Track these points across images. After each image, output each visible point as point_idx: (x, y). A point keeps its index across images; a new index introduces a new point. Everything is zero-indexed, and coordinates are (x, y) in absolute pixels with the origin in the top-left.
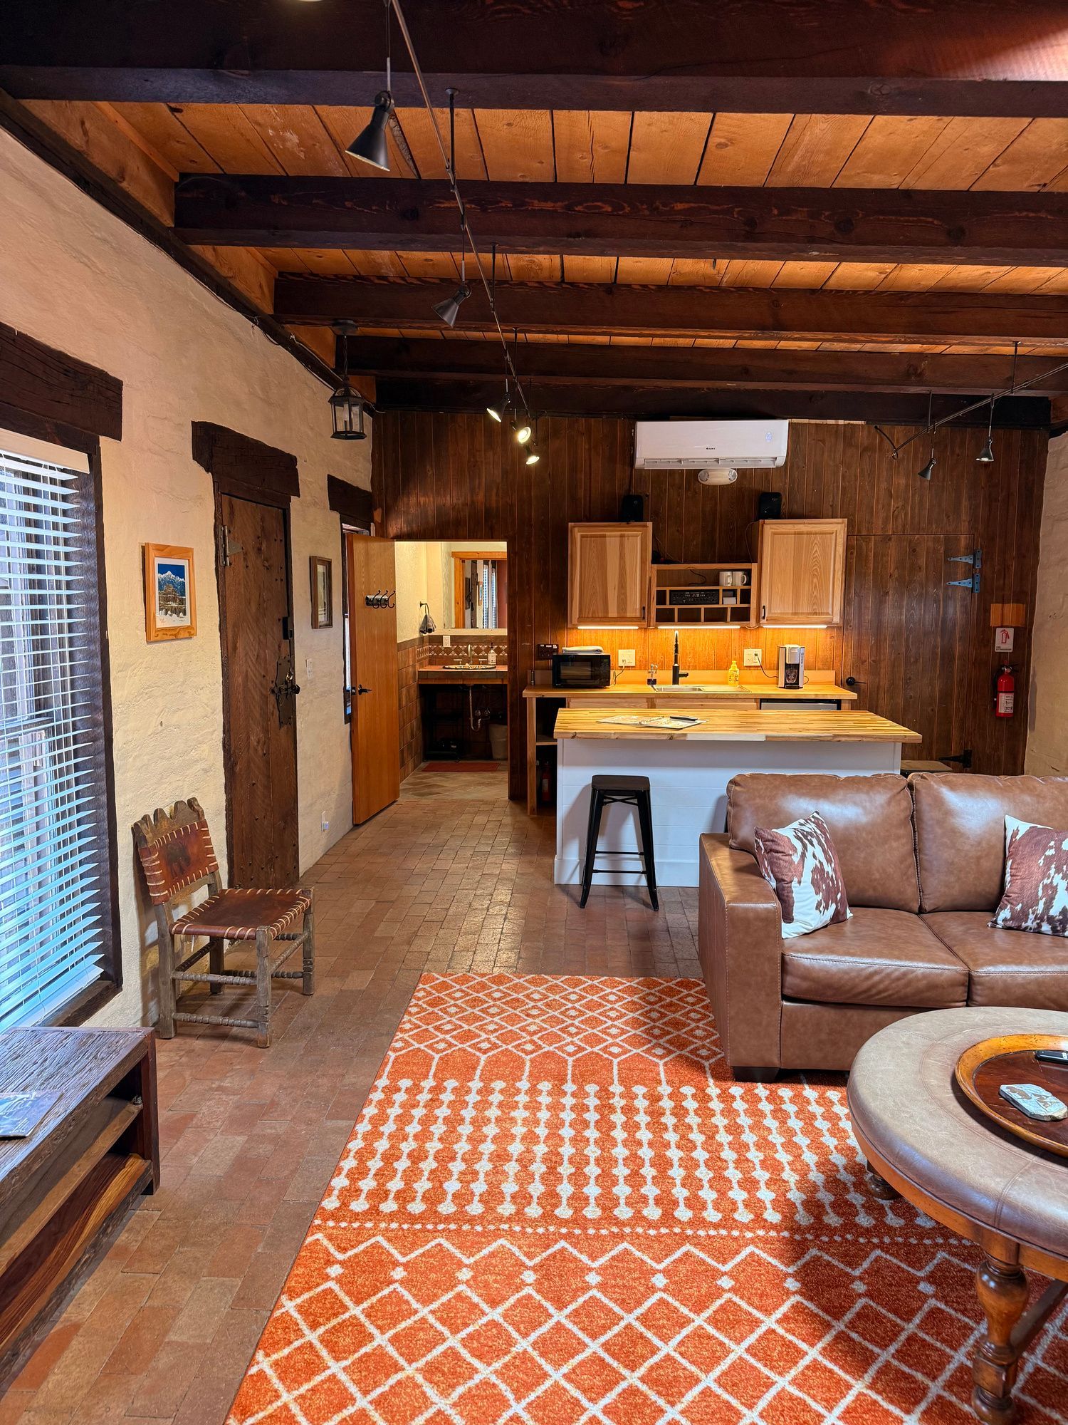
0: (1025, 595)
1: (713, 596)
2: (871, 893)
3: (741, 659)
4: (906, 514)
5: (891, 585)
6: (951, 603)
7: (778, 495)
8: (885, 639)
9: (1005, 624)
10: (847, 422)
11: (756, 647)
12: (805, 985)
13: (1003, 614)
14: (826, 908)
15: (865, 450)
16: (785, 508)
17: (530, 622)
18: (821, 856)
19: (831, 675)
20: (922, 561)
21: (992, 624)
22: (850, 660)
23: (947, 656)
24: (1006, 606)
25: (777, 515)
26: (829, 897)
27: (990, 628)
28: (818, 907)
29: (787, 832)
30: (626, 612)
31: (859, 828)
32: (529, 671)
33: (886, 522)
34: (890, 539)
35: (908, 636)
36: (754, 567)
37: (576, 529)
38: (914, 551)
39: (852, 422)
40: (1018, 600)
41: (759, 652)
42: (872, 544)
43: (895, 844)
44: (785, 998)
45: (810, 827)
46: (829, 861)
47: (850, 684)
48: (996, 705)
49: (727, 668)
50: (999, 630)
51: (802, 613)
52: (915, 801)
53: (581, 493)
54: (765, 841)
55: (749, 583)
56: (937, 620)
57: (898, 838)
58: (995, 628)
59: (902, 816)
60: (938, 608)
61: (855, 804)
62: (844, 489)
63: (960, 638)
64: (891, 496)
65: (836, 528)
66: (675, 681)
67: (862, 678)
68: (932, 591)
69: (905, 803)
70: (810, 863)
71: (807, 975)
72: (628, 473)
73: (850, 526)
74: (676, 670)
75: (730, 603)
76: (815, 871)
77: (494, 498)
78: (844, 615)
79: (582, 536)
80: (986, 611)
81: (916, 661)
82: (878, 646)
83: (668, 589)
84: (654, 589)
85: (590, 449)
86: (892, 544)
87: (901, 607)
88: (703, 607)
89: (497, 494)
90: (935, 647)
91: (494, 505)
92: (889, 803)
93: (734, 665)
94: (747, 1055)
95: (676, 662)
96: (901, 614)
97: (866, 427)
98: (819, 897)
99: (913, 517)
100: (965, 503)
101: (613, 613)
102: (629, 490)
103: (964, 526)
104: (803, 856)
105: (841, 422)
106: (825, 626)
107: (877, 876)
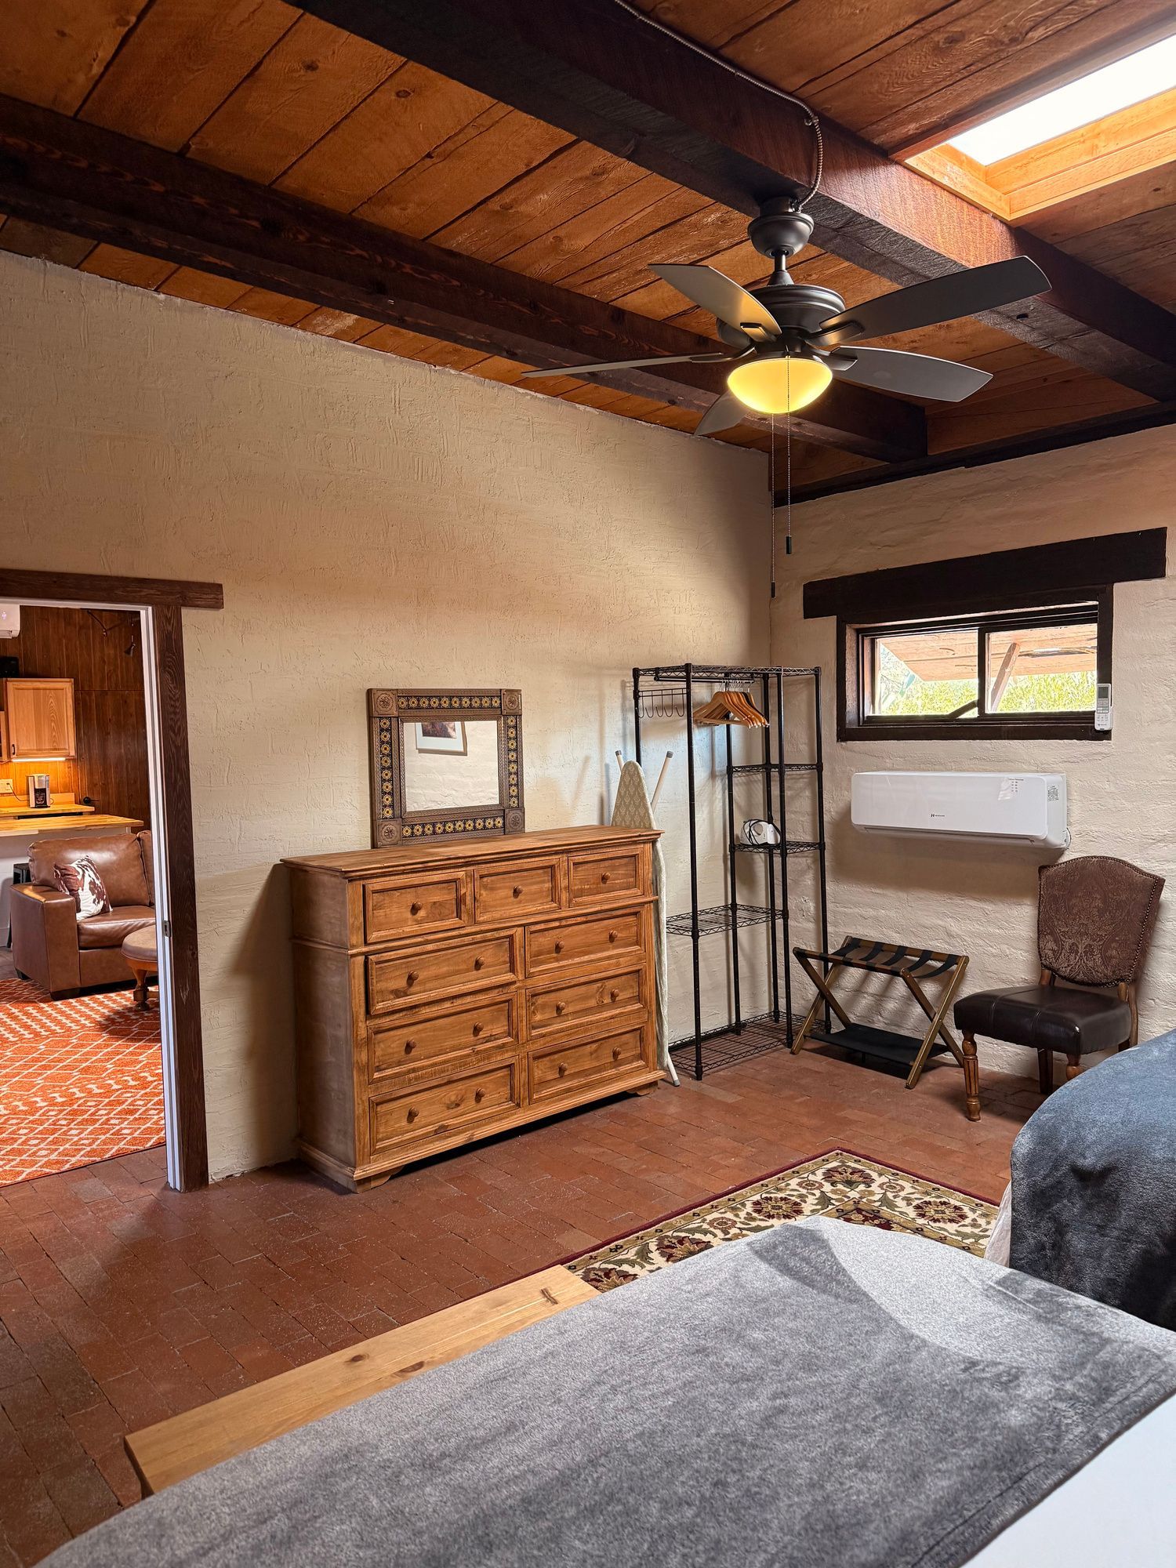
2: (122, 897)
4: (117, 676)
5: (111, 727)
7: (15, 659)
8: (110, 767)
11: (8, 778)
12: (91, 938)
14: (99, 903)
15: (81, 628)
16: (22, 669)
18: (93, 876)
19: (71, 796)
22: (85, 784)
25: (17, 674)
26: (99, 896)
28: (94, 902)
29: (74, 865)
31: (112, 863)
33: (102, 681)
34: (107, 694)
38: (125, 702)
41: (11, 781)
42: (93, 697)
43: (133, 870)
44: (81, 948)
45: (84, 863)
46: (98, 879)
47: (87, 802)
51: (45, 749)
52: (142, 846)
54: (60, 869)
57: (134, 866)
59: (136, 854)
61: (109, 850)
62: (68, 656)
64: (104, 661)
65: (66, 686)
67: (95, 798)
69: (136, 847)
70: (87, 880)
71: (92, 933)
73: (76, 684)
76: (90, 883)
78: (77, 750)
81: (135, 782)
82: (105, 772)
86: (109, 697)
87: (120, 743)
92: (128, 848)
94: (62, 985)
96: (120, 748)
98: (95, 897)
99: (122, 678)
104: (83, 876)
106: (63, 759)
107: (124, 887)
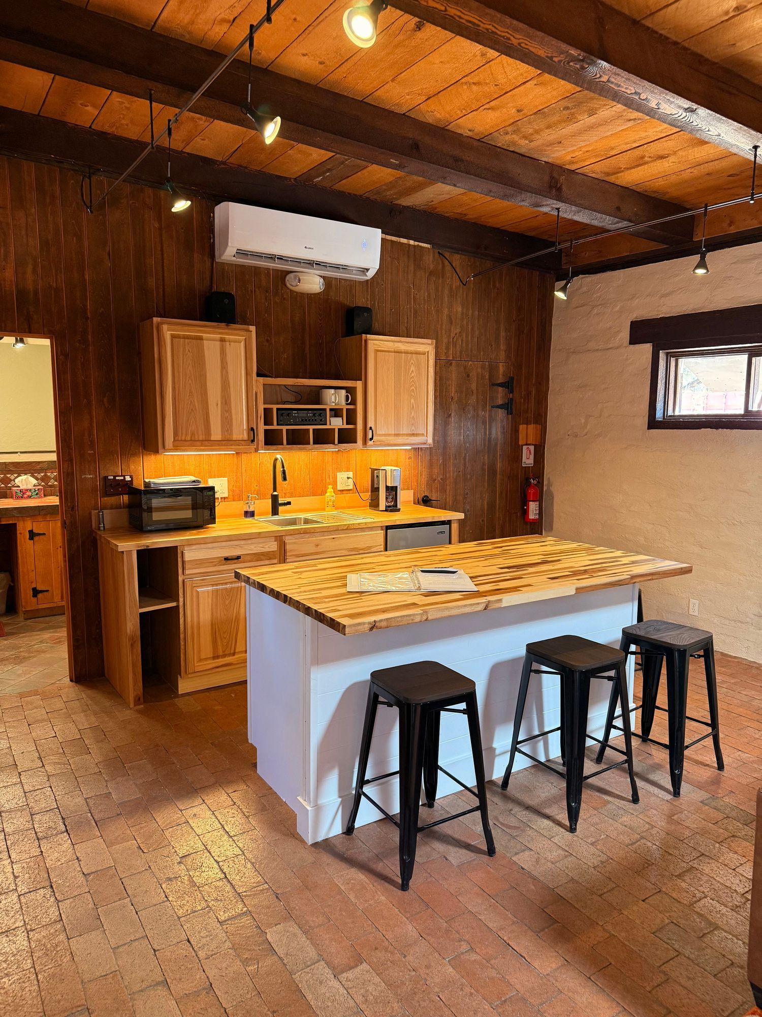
0: (540, 418)
1: (320, 416)
3: (335, 484)
4: (462, 341)
5: (454, 407)
6: (494, 424)
7: (368, 310)
8: (450, 458)
9: (529, 442)
10: (416, 243)
11: (348, 470)
13: (528, 432)
15: (431, 273)
16: (376, 326)
17: (92, 446)
19: (410, 495)
20: (474, 386)
21: (520, 443)
22: (424, 479)
23: (492, 471)
24: (529, 426)
25: (369, 331)
27: (519, 445)
30: (231, 434)
32: (94, 512)
34: (451, 364)
35: (465, 455)
36: (359, 385)
37: (165, 327)
38: (468, 376)
39: (421, 244)
40: (536, 422)
41: (351, 474)
48: (525, 512)
49: (324, 493)
50: (525, 448)
51: (403, 435)
53: (152, 282)
55: (354, 402)
56: (485, 440)
58: (522, 445)
60: (485, 429)
62: (415, 312)
63: (500, 455)
65: (428, 349)
66: (275, 512)
68: (481, 413)
72: (208, 264)
73: (436, 347)
74: (275, 499)
75: (337, 423)
77: (29, 276)
79: (173, 337)
80: (515, 431)
81: (471, 477)
82: (445, 465)
83: (275, 407)
84: (261, 407)
85: (160, 229)
86: (453, 368)
87: (460, 428)
88: (311, 428)
89: (35, 271)
90: (484, 464)
91: (30, 286)
93: (330, 489)
95: (275, 490)
96: (460, 434)
97: (431, 251)
99: (467, 344)
100: (503, 334)
101: (216, 434)
102: (211, 286)
103: (502, 355)
105: (412, 242)
